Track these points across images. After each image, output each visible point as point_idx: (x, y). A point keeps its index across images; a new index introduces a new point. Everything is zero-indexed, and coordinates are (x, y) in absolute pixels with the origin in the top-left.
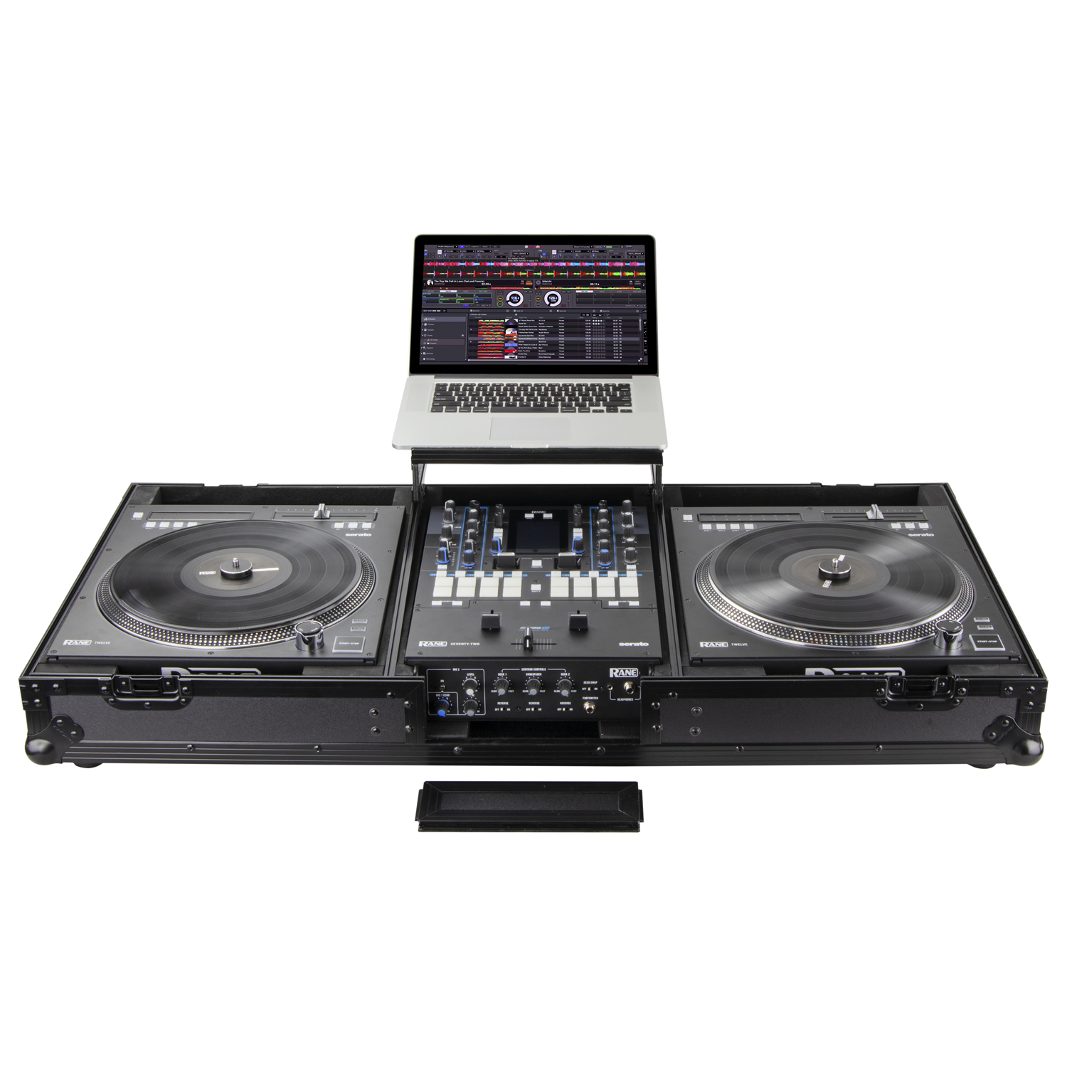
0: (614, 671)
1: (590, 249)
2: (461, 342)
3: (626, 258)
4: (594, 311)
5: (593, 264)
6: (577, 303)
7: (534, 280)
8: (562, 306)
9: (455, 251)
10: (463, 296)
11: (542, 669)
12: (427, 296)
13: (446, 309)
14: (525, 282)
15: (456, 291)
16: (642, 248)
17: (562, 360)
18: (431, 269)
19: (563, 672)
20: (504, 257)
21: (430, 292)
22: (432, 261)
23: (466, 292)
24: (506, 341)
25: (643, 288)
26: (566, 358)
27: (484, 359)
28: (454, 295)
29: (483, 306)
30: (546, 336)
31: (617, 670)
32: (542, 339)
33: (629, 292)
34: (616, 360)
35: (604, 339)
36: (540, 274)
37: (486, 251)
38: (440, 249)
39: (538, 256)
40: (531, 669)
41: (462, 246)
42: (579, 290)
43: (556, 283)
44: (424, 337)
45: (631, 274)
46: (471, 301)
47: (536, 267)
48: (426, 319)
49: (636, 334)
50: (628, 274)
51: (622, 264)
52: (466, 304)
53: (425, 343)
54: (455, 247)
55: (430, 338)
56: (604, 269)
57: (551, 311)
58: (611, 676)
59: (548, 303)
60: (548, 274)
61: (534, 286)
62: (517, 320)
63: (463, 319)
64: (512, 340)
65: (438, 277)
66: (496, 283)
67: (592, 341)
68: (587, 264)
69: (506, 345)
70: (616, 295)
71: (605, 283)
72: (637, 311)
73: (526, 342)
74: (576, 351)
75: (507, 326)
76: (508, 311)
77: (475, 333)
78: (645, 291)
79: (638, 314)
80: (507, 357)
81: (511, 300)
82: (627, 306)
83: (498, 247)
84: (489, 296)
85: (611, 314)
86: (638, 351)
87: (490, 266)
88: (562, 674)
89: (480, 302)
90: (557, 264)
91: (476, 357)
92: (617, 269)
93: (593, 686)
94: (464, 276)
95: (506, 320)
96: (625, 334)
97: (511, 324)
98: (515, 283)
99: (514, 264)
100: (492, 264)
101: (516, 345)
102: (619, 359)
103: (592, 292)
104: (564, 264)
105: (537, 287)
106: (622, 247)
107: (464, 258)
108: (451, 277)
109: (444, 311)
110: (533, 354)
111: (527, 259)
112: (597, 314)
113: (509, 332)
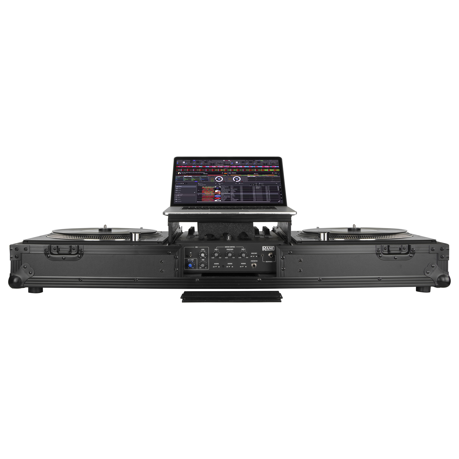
0: (264, 248)
1: (253, 161)
2: (194, 195)
3: (270, 164)
4: (256, 183)
5: (255, 167)
6: (248, 180)
7: (228, 172)
8: (241, 182)
9: (191, 162)
10: (194, 178)
11: (234, 247)
12: (178, 178)
13: (187, 183)
14: (224, 173)
15: (191, 176)
16: (277, 161)
17: (242, 202)
18: (180, 168)
19: (242, 248)
20: (214, 164)
21: (179, 177)
22: (181, 165)
23: (196, 176)
24: (215, 195)
25: (278, 175)
26: (244, 201)
27: (204, 201)
28: (191, 178)
29: (204, 182)
30: (234, 192)
31: (265, 247)
32: (232, 194)
33: (272, 176)
34: (268, 201)
35: (262, 194)
36: (231, 170)
37: (205, 162)
38: (184, 161)
39: (229, 164)
40: (229, 247)
41: (194, 160)
42: (249, 176)
43: (238, 173)
44: (176, 193)
45: (273, 170)
46: (199, 180)
47: (229, 168)
48: (177, 186)
49: (277, 192)
50: (271, 170)
51: (268, 167)
52: (196, 181)
53: (176, 196)
54: (191, 161)
55: (179, 193)
56: (260, 168)
57: (236, 183)
58: (263, 250)
59: (235, 181)
60: (234, 170)
61: (228, 174)
62: (220, 187)
63: (195, 187)
64: (218, 194)
65: (183, 171)
66: (209, 173)
67: (256, 195)
68: (252, 167)
69: (215, 196)
70: (266, 178)
71: (260, 173)
72: (277, 183)
73: (225, 195)
74: (249, 198)
75: (216, 189)
76: (216, 183)
77: (201, 192)
78: (279, 176)
79: (277, 185)
80: (215, 201)
81: (217, 179)
82: (271, 182)
83: (211, 161)
84: (207, 178)
85: (264, 185)
86: (278, 198)
87: (207, 167)
88: (242, 249)
89: (202, 180)
90: (238, 167)
91: (201, 201)
92: (266, 168)
93: (255, 255)
94: (195, 171)
95: (215, 187)
96: (271, 192)
97: (217, 188)
98: (219, 173)
99: (218, 167)
100: (208, 167)
101: (220, 196)
102: (269, 201)
103: (255, 176)
104: (242, 167)
105: (229, 175)
106: (268, 160)
107: (195, 164)
108: (189, 171)
109: (186, 184)
110: (229, 199)
111: (224, 165)
112: (258, 185)
113: (216, 191)
